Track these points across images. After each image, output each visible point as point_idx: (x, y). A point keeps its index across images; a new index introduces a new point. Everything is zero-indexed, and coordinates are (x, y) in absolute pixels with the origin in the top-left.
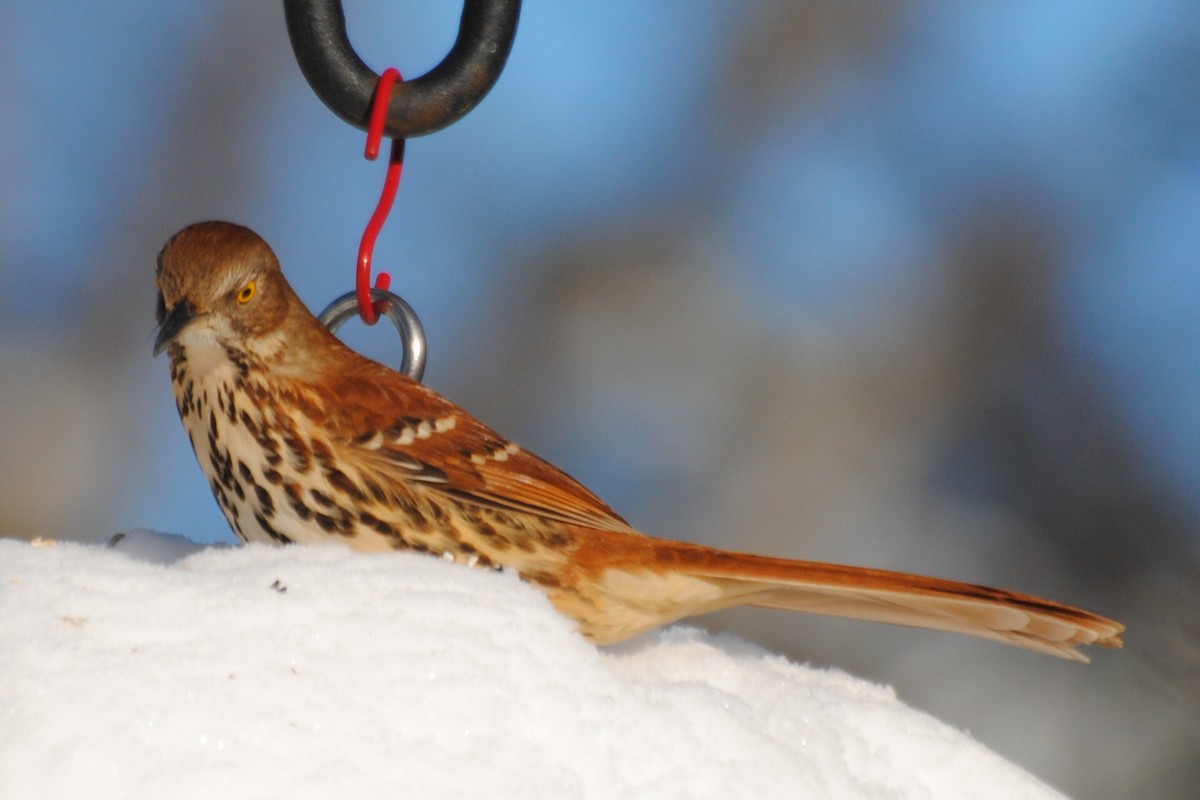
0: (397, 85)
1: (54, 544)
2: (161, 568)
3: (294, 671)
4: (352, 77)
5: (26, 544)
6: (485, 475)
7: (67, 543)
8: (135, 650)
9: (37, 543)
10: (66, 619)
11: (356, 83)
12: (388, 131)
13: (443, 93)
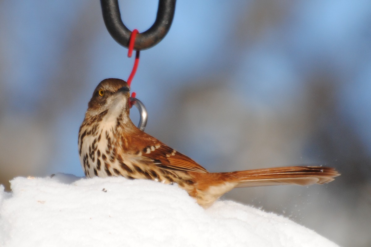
0: (137, 34)
1: (34, 178)
2: (68, 185)
3: (110, 217)
4: (123, 32)
5: (26, 178)
6: (170, 161)
7: (38, 178)
8: (60, 211)
9: (29, 178)
10: (39, 201)
11: (125, 34)
12: (135, 48)
13: (152, 36)
